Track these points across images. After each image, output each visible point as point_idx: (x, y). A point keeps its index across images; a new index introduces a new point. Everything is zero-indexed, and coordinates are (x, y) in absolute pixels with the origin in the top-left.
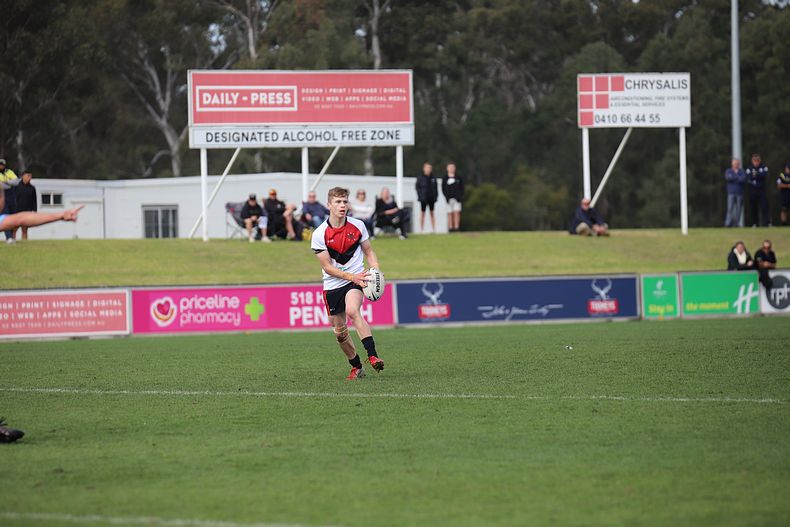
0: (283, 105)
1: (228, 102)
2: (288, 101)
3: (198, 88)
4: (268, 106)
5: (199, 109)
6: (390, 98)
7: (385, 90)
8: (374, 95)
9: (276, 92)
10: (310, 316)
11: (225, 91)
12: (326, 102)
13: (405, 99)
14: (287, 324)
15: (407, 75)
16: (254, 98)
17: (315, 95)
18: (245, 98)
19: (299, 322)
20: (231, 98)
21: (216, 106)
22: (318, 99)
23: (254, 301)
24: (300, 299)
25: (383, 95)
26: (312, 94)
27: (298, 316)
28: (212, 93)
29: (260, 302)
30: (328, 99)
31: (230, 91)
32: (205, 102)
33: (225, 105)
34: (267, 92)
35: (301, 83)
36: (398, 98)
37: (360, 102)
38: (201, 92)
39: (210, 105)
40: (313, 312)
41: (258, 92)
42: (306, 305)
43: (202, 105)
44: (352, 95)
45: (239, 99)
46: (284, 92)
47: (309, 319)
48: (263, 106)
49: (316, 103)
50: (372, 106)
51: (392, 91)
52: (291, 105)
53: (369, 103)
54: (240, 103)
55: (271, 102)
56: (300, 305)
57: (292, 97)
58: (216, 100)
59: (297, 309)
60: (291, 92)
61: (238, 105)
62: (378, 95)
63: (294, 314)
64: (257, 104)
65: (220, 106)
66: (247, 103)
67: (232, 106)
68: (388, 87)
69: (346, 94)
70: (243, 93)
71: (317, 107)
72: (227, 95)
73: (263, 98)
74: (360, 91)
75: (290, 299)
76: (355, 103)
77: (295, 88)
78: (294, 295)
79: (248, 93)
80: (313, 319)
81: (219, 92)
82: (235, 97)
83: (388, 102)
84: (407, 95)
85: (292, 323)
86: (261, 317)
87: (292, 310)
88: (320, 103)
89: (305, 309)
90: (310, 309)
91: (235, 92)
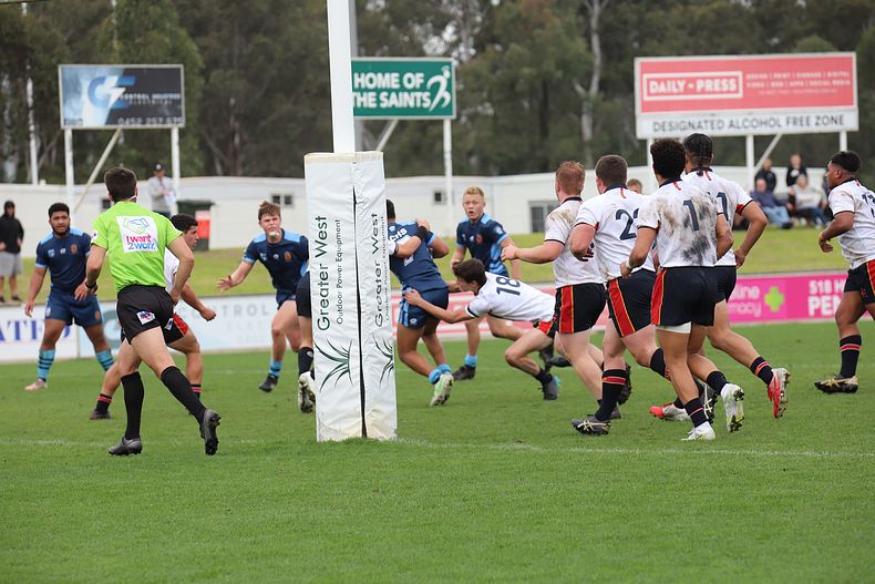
0: (729, 92)
1: (675, 90)
2: (733, 88)
3: (646, 76)
4: (714, 93)
5: (647, 98)
6: (835, 82)
7: (829, 74)
8: (818, 79)
9: (721, 78)
10: (829, 305)
11: (671, 79)
12: (770, 88)
13: (848, 82)
14: (805, 314)
15: (851, 59)
16: (700, 85)
17: (760, 80)
18: (691, 86)
19: (818, 312)
20: (677, 86)
21: (662, 94)
22: (762, 85)
23: (774, 290)
24: (818, 289)
25: (827, 79)
26: (758, 80)
27: (817, 306)
28: (659, 81)
29: (780, 291)
30: (773, 84)
31: (676, 79)
32: (652, 91)
33: (672, 94)
34: (712, 78)
35: (746, 69)
36: (842, 83)
37: (805, 87)
38: (649, 80)
39: (657, 94)
40: (831, 302)
41: (704, 79)
42: (824, 294)
43: (649, 94)
44: (797, 79)
45: (686, 86)
46: (729, 78)
47: (828, 309)
48: (709, 93)
49: (760, 89)
50: (816, 91)
51: (835, 74)
52: (737, 91)
53: (814, 87)
54: (687, 91)
55: (717, 89)
56: (818, 295)
57: (737, 83)
58: (662, 88)
59: (816, 299)
60: (736, 78)
61: (684, 94)
62: (822, 79)
63: (813, 304)
64: (703, 92)
65: (667, 94)
66: (694, 92)
67: (679, 94)
68: (832, 70)
69: (789, 80)
70: (689, 80)
71: (762, 93)
72: (674, 83)
73: (709, 85)
74: (804, 75)
75: (808, 288)
76: (799, 88)
77: (740, 74)
78: (812, 284)
79: (694, 80)
80: (832, 308)
81: (665, 80)
82: (682, 84)
83: (832, 87)
84: (851, 79)
85: (812, 312)
86: (781, 307)
87: (811, 300)
88: (765, 89)
89: (824, 298)
90: (828, 298)
91: (681, 79)
